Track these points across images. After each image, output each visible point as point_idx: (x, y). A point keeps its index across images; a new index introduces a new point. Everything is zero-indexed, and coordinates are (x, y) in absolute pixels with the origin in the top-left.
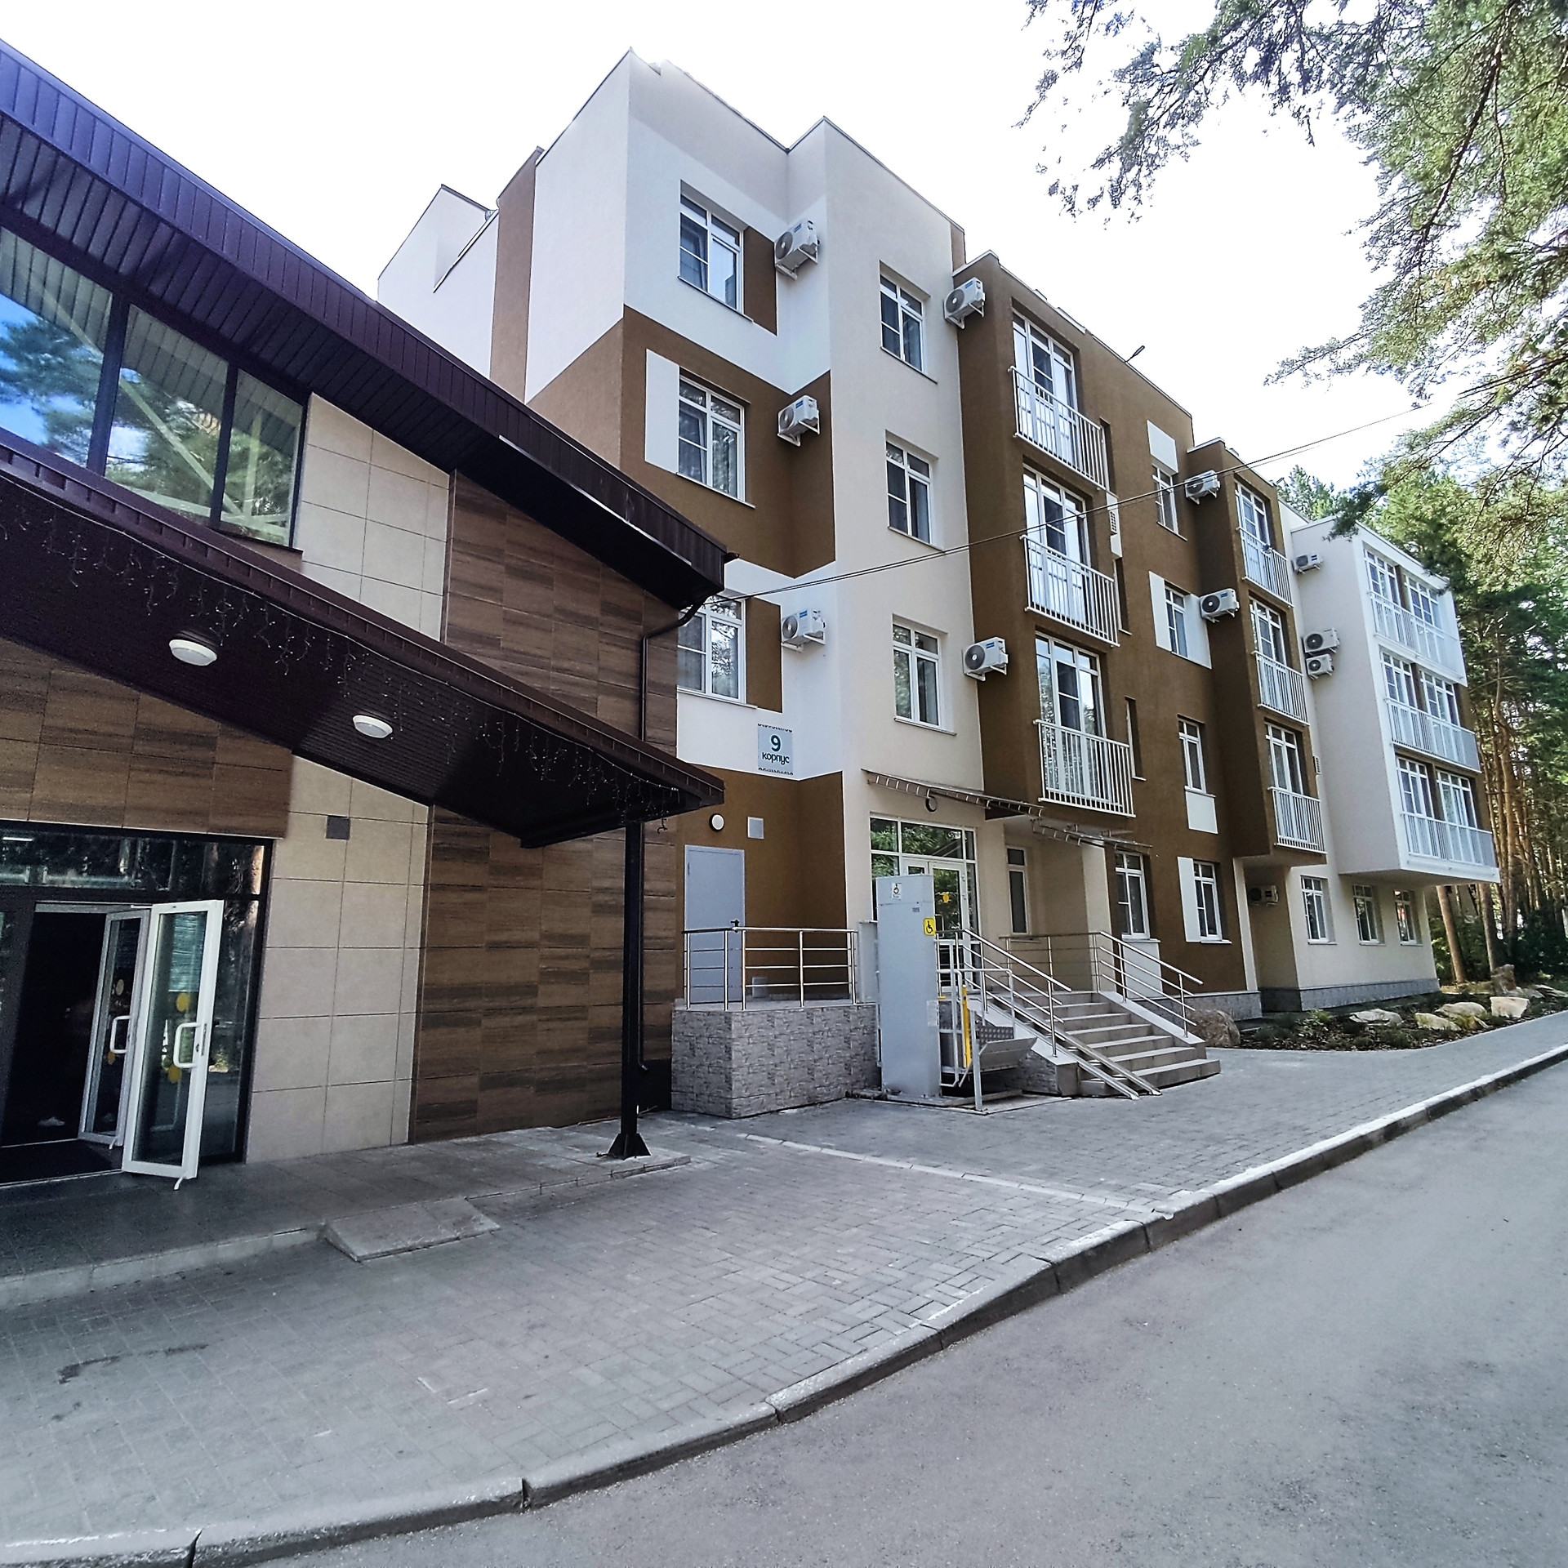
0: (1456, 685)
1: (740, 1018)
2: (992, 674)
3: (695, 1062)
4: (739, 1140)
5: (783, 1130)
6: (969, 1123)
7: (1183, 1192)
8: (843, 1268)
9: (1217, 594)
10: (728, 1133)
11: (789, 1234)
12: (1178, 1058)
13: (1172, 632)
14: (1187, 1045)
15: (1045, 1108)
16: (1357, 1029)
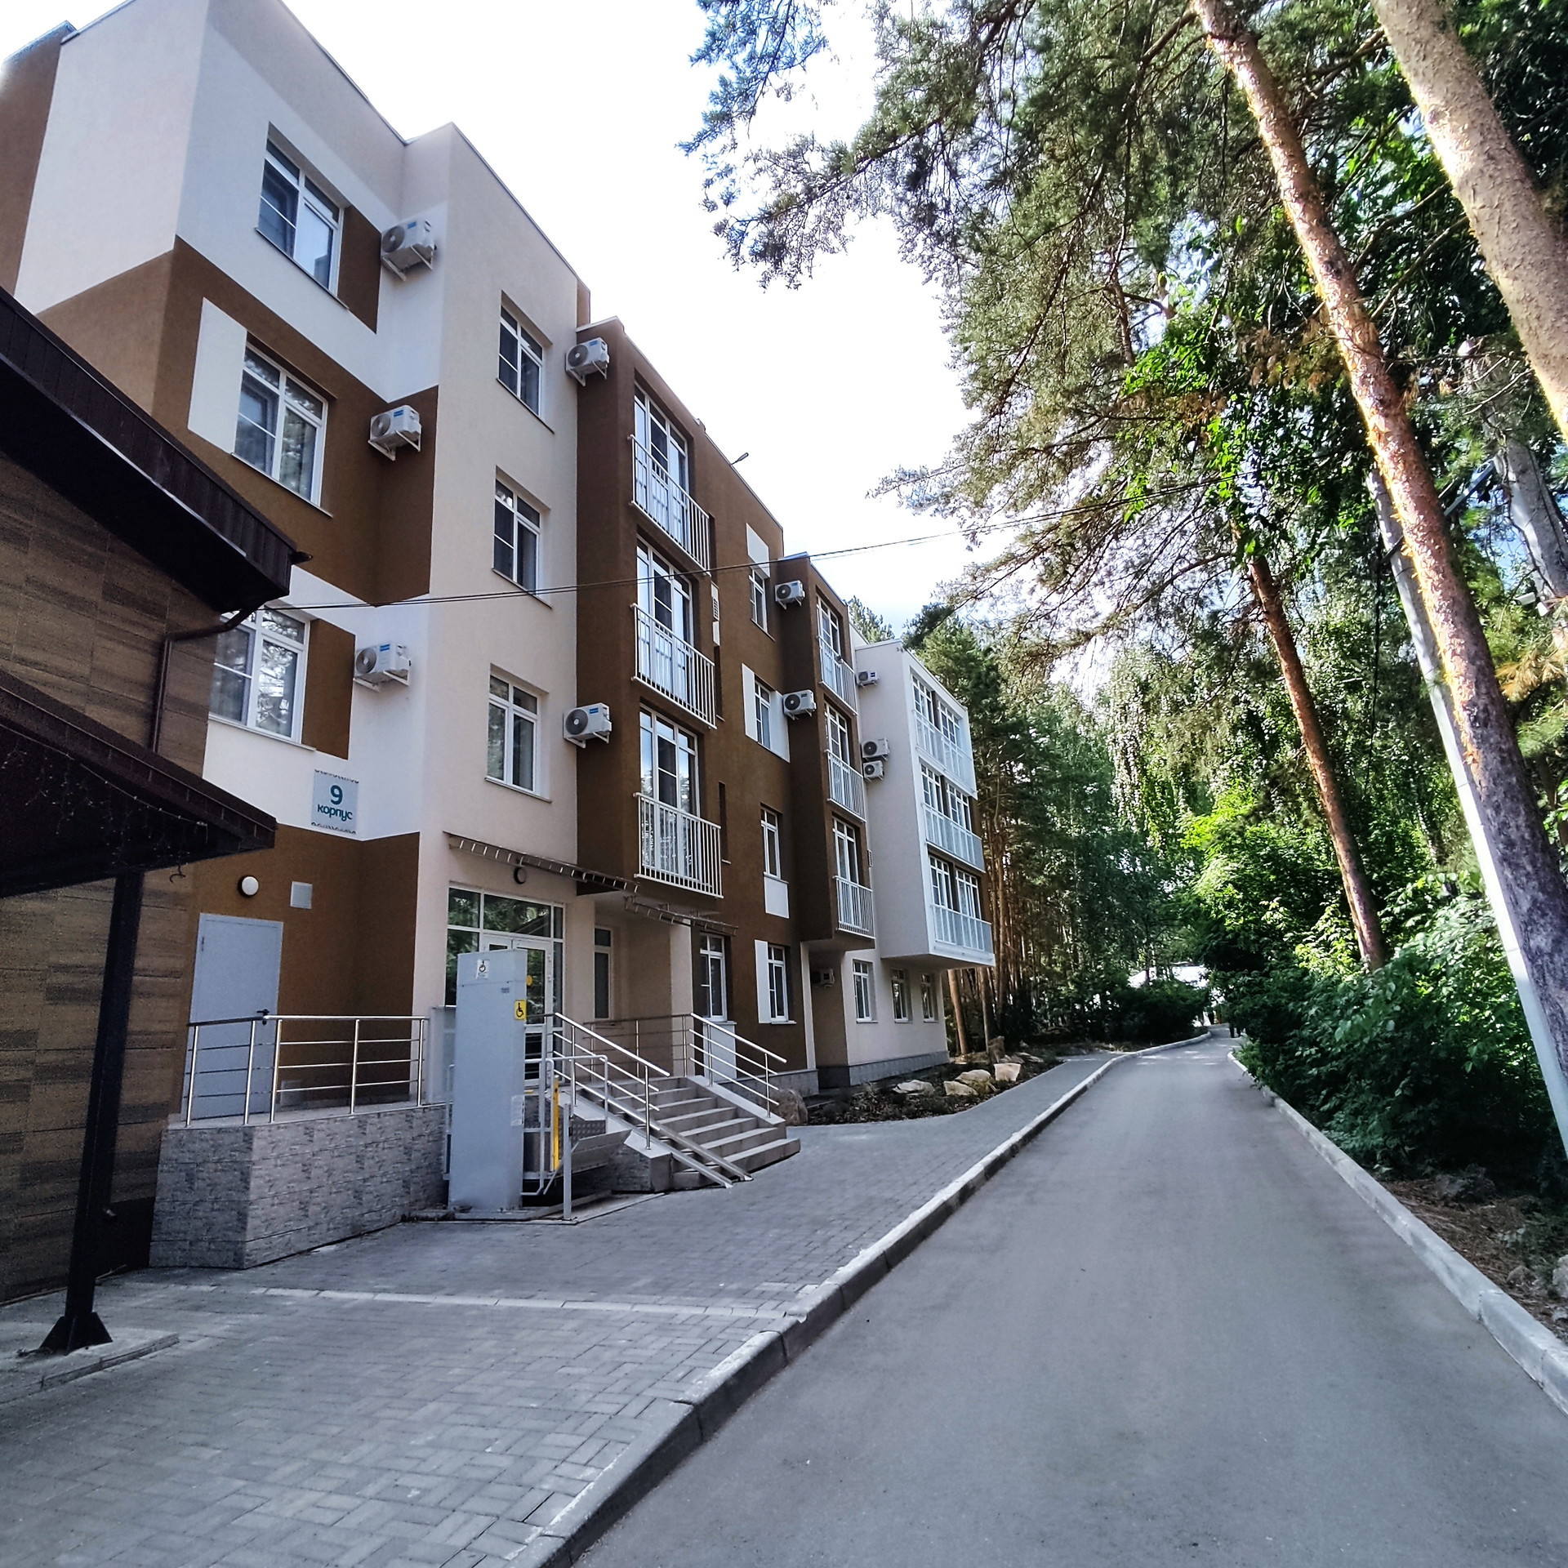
0: (970, 798)
1: (267, 1134)
2: (593, 741)
3: (191, 1198)
4: (254, 1298)
5: (317, 1276)
6: (558, 1237)
7: (808, 1287)
8: (423, 1468)
9: (799, 694)
10: (237, 1290)
11: (335, 1430)
12: (762, 1140)
13: (758, 723)
14: (770, 1126)
15: (638, 1209)
16: (900, 1100)
